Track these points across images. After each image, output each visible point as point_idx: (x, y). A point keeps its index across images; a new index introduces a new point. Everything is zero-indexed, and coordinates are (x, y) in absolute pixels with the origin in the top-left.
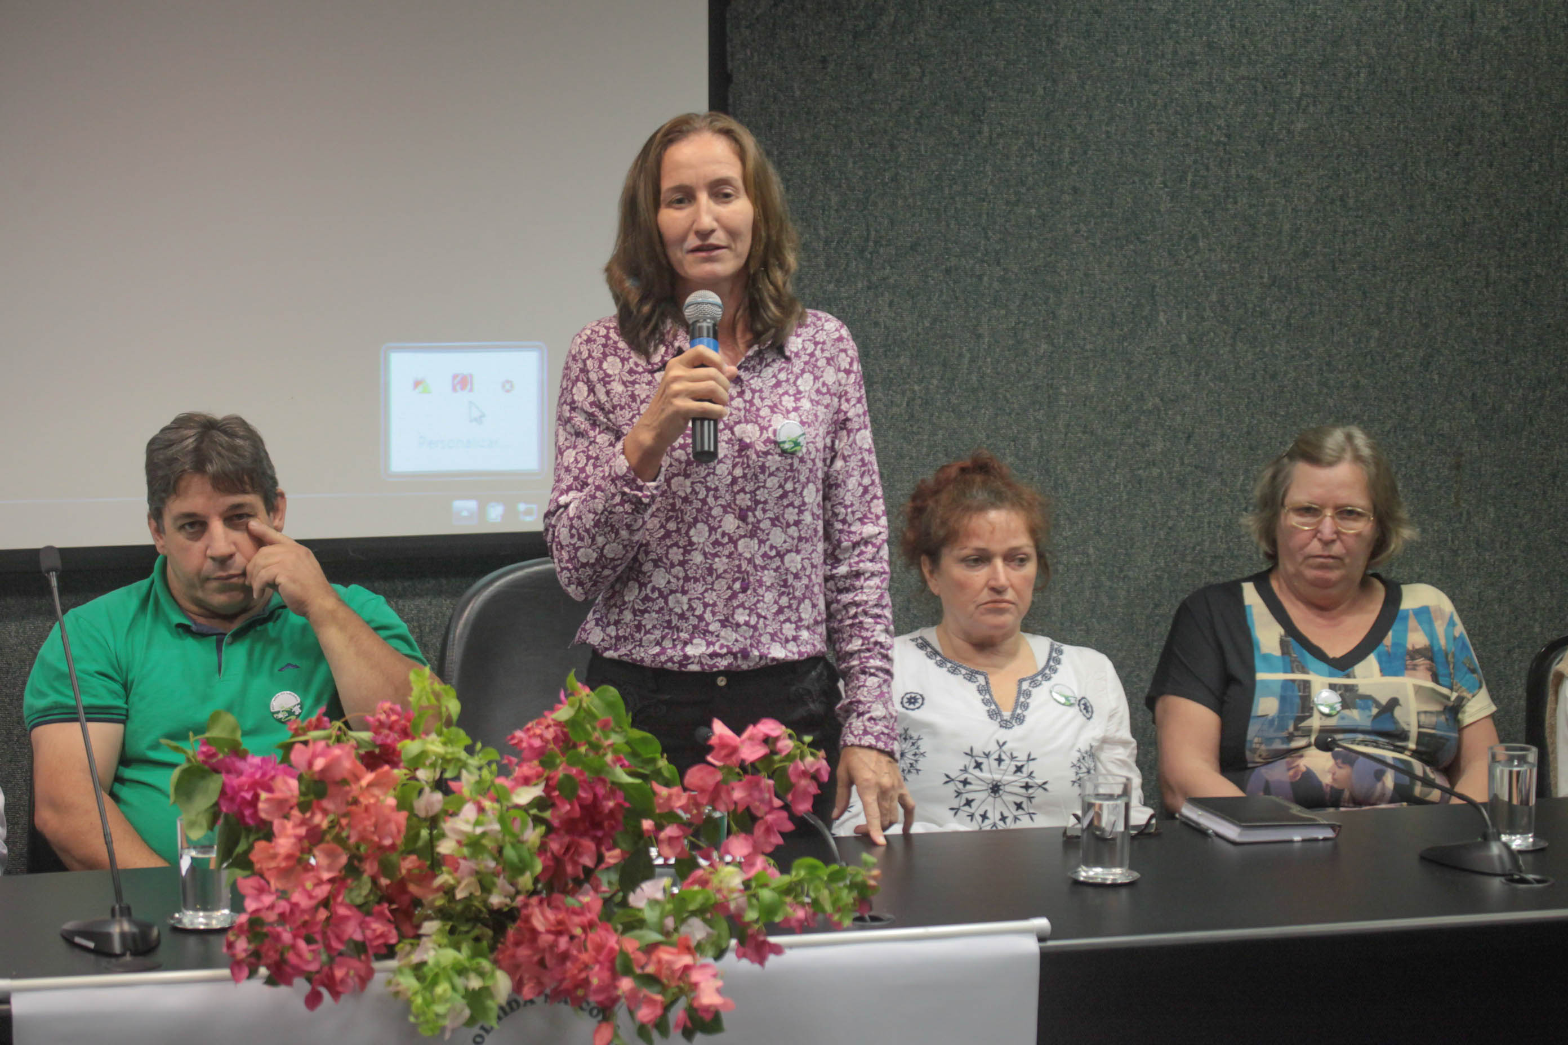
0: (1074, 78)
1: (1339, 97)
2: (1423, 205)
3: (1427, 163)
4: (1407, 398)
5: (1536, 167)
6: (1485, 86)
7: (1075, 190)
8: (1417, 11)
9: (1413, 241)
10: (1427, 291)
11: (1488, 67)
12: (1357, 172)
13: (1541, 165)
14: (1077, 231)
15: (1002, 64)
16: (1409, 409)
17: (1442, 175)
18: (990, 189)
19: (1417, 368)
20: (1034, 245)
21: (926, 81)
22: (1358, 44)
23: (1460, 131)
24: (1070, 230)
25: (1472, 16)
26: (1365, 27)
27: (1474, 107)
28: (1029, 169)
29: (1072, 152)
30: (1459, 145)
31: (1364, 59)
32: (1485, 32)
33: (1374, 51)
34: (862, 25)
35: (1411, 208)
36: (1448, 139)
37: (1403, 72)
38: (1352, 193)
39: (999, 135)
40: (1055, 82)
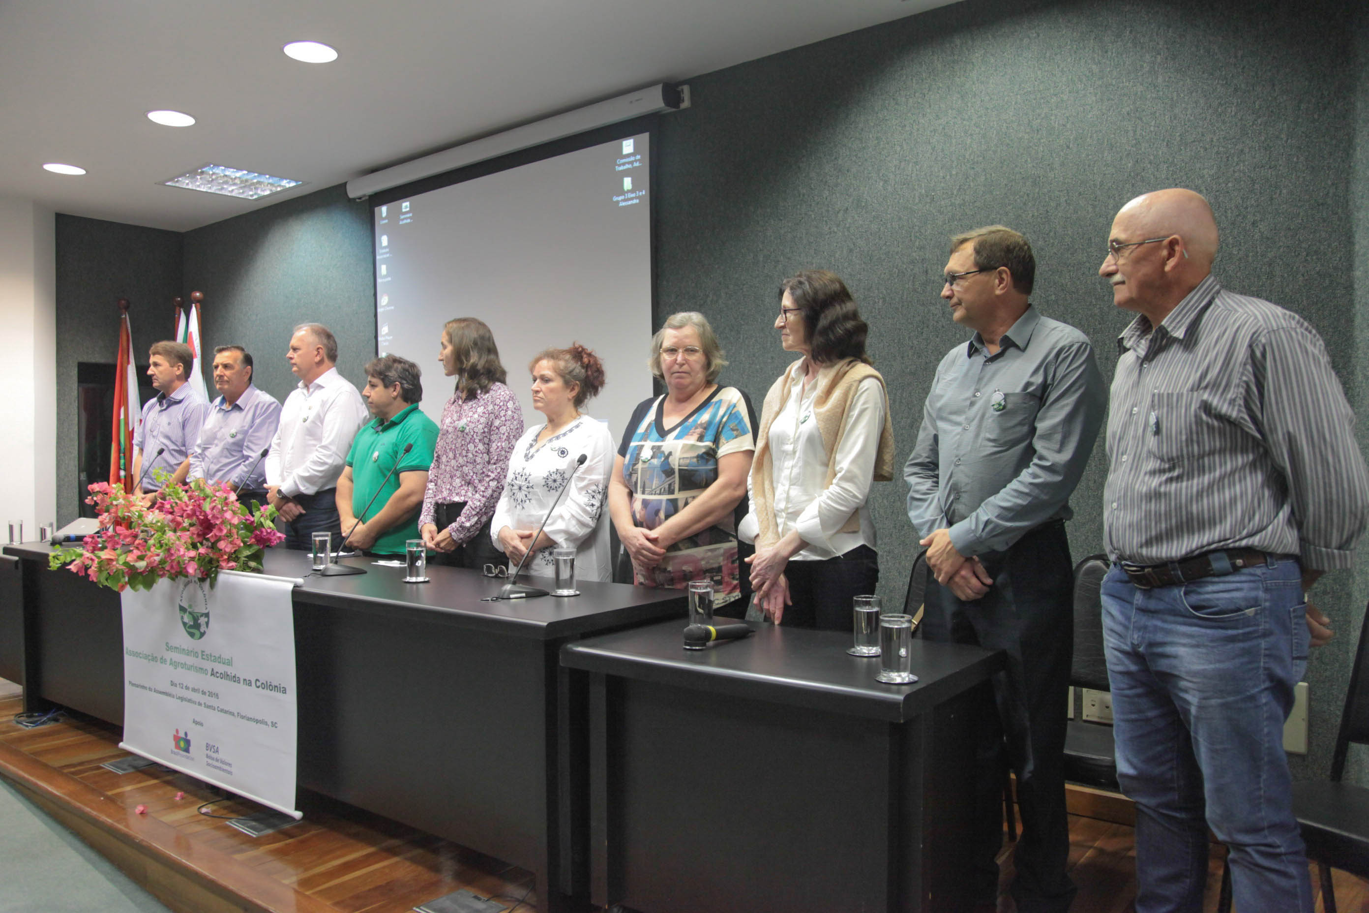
0: (771, 314)
1: (871, 312)
2: (908, 356)
3: (909, 338)
4: (903, 441)
5: (958, 336)
6: (933, 302)
7: (772, 358)
8: (903, 272)
9: (904, 372)
10: (910, 393)
11: (934, 293)
12: (879, 343)
13: (960, 335)
14: (773, 374)
15: (746, 311)
16: (904, 446)
17: (915, 342)
18: (744, 359)
19: (907, 428)
20: (758, 380)
21: (722, 320)
22: (878, 289)
23: (923, 323)
24: (771, 373)
25: (927, 272)
26: (881, 282)
27: (929, 311)
28: (756, 351)
29: (771, 343)
30: (923, 329)
31: (881, 296)
32: (932, 278)
33: (885, 292)
34: (702, 302)
35: (902, 357)
36: (918, 327)
37: (897, 300)
38: (877, 352)
39: (747, 338)
40: (765, 316)
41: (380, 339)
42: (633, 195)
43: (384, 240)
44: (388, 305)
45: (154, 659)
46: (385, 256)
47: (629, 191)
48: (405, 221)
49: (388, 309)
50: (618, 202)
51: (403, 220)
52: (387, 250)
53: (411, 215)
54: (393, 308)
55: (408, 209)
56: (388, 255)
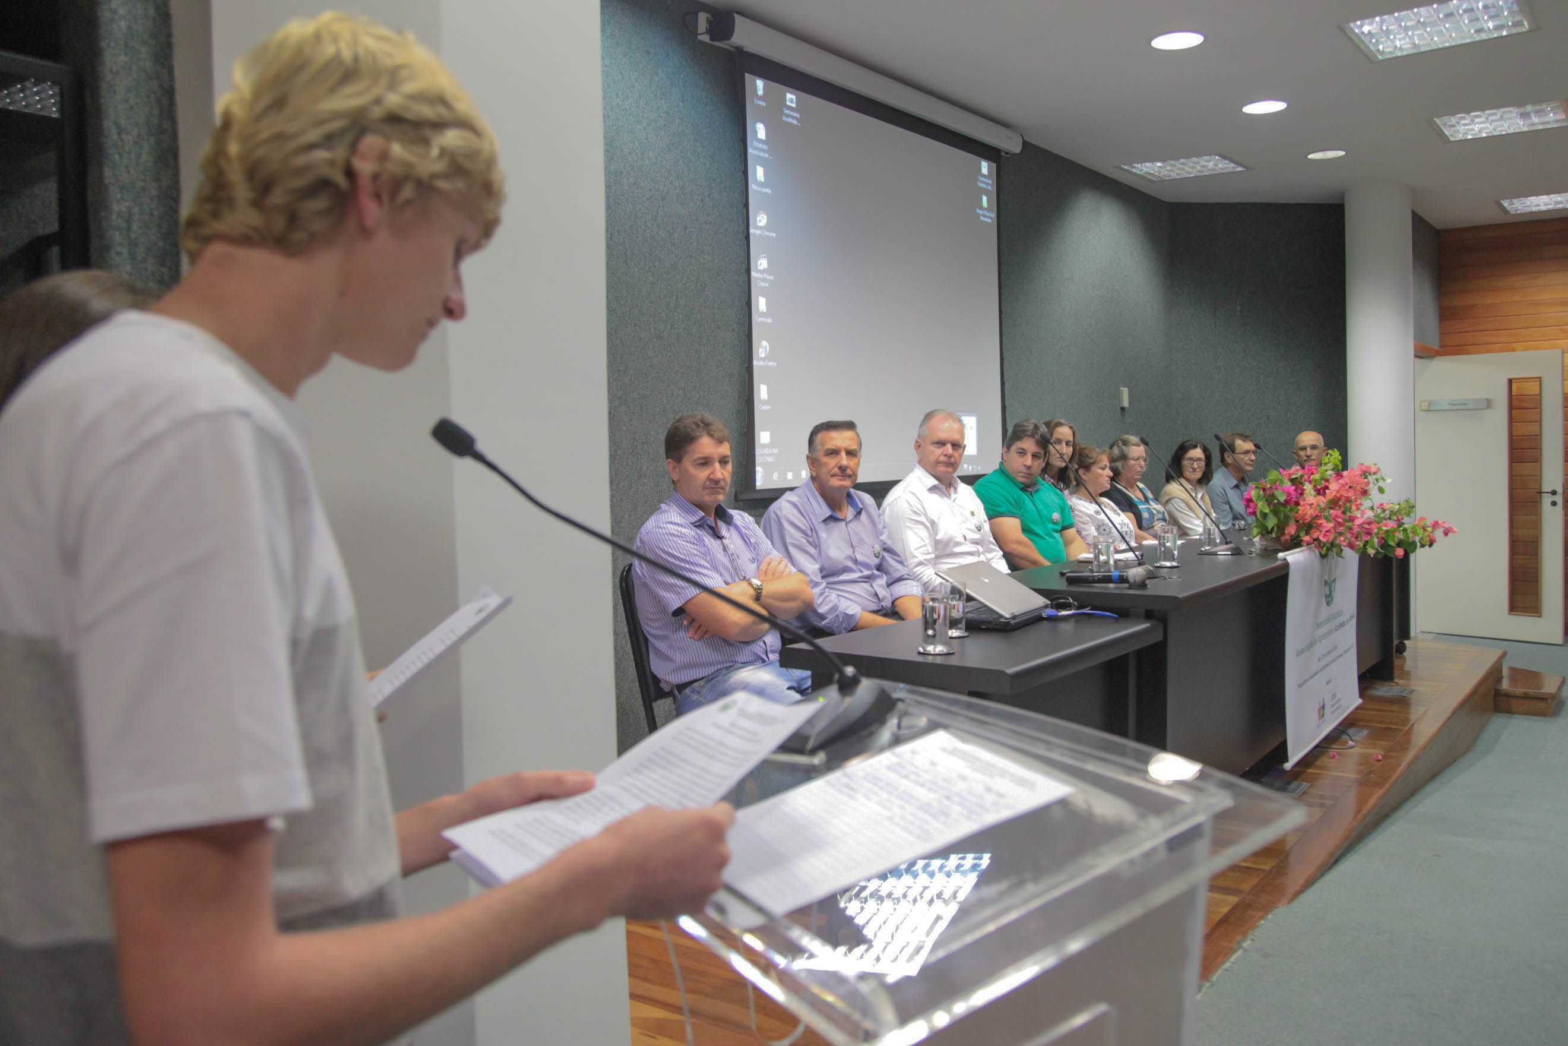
41: (754, 274)
42: (988, 214)
43: (761, 131)
44: (766, 228)
45: (1311, 645)
46: (762, 154)
47: (985, 209)
48: (790, 120)
49: (767, 233)
50: (979, 215)
51: (788, 116)
52: (765, 147)
53: (798, 115)
54: (775, 235)
55: (794, 105)
56: (766, 155)
